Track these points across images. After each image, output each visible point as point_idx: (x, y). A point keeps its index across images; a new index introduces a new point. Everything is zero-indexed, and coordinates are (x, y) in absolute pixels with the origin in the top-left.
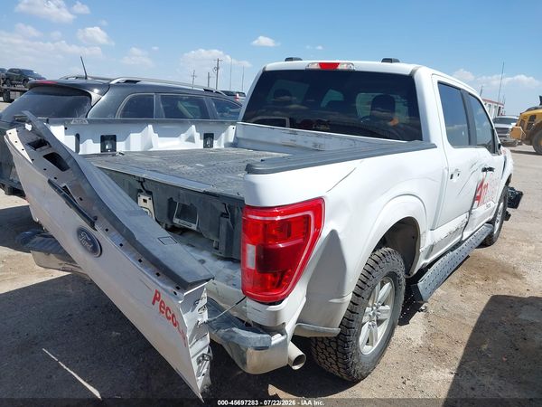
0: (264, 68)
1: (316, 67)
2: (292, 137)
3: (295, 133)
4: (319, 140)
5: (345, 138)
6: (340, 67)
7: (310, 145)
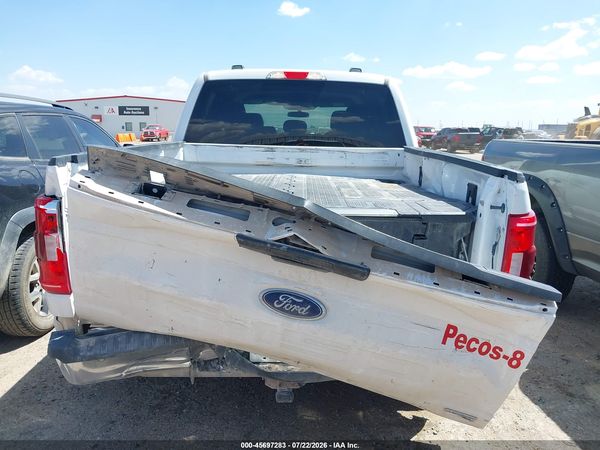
0: (206, 78)
1: (280, 76)
2: (269, 154)
3: (272, 150)
4: (303, 156)
5: (334, 151)
6: (310, 77)
7: (293, 162)
